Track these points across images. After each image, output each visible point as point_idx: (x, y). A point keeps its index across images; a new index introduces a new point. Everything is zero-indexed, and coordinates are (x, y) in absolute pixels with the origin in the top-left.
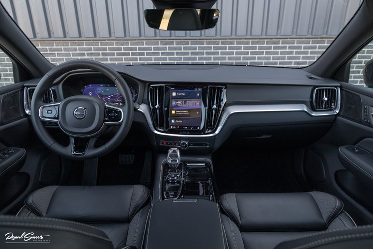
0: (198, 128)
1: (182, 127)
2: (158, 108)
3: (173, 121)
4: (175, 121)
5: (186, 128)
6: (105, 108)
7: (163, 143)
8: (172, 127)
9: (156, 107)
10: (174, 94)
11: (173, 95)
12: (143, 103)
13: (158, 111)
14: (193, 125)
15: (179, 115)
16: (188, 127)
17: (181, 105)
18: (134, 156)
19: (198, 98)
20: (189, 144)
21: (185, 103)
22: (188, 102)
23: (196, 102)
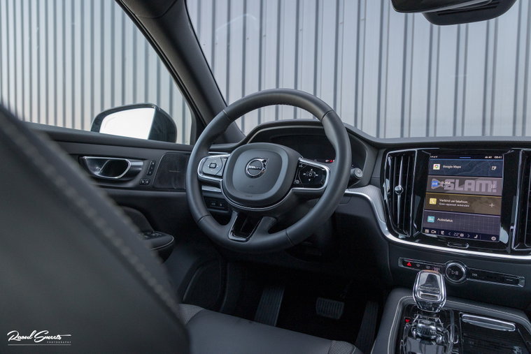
0: (494, 239)
1: (453, 232)
2: (399, 192)
3: (431, 219)
4: (436, 219)
5: (462, 235)
6: (299, 163)
7: (404, 263)
8: (427, 231)
9: (396, 189)
10: (437, 167)
11: (434, 168)
12: (370, 183)
13: (399, 197)
14: (479, 231)
15: (445, 208)
16: (466, 234)
17: (452, 188)
18: (343, 304)
19: (494, 175)
20: (469, 273)
21: (461, 184)
22: (467, 182)
23: (489, 182)
